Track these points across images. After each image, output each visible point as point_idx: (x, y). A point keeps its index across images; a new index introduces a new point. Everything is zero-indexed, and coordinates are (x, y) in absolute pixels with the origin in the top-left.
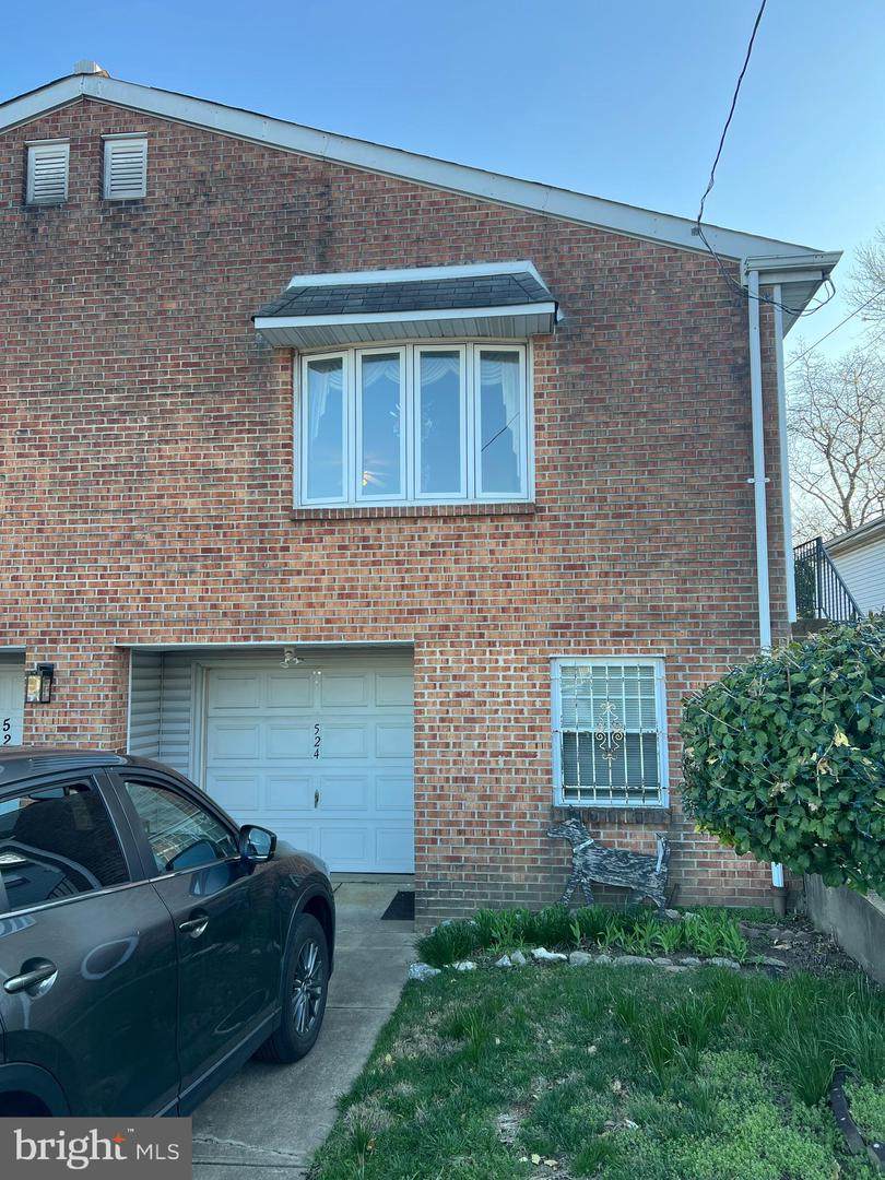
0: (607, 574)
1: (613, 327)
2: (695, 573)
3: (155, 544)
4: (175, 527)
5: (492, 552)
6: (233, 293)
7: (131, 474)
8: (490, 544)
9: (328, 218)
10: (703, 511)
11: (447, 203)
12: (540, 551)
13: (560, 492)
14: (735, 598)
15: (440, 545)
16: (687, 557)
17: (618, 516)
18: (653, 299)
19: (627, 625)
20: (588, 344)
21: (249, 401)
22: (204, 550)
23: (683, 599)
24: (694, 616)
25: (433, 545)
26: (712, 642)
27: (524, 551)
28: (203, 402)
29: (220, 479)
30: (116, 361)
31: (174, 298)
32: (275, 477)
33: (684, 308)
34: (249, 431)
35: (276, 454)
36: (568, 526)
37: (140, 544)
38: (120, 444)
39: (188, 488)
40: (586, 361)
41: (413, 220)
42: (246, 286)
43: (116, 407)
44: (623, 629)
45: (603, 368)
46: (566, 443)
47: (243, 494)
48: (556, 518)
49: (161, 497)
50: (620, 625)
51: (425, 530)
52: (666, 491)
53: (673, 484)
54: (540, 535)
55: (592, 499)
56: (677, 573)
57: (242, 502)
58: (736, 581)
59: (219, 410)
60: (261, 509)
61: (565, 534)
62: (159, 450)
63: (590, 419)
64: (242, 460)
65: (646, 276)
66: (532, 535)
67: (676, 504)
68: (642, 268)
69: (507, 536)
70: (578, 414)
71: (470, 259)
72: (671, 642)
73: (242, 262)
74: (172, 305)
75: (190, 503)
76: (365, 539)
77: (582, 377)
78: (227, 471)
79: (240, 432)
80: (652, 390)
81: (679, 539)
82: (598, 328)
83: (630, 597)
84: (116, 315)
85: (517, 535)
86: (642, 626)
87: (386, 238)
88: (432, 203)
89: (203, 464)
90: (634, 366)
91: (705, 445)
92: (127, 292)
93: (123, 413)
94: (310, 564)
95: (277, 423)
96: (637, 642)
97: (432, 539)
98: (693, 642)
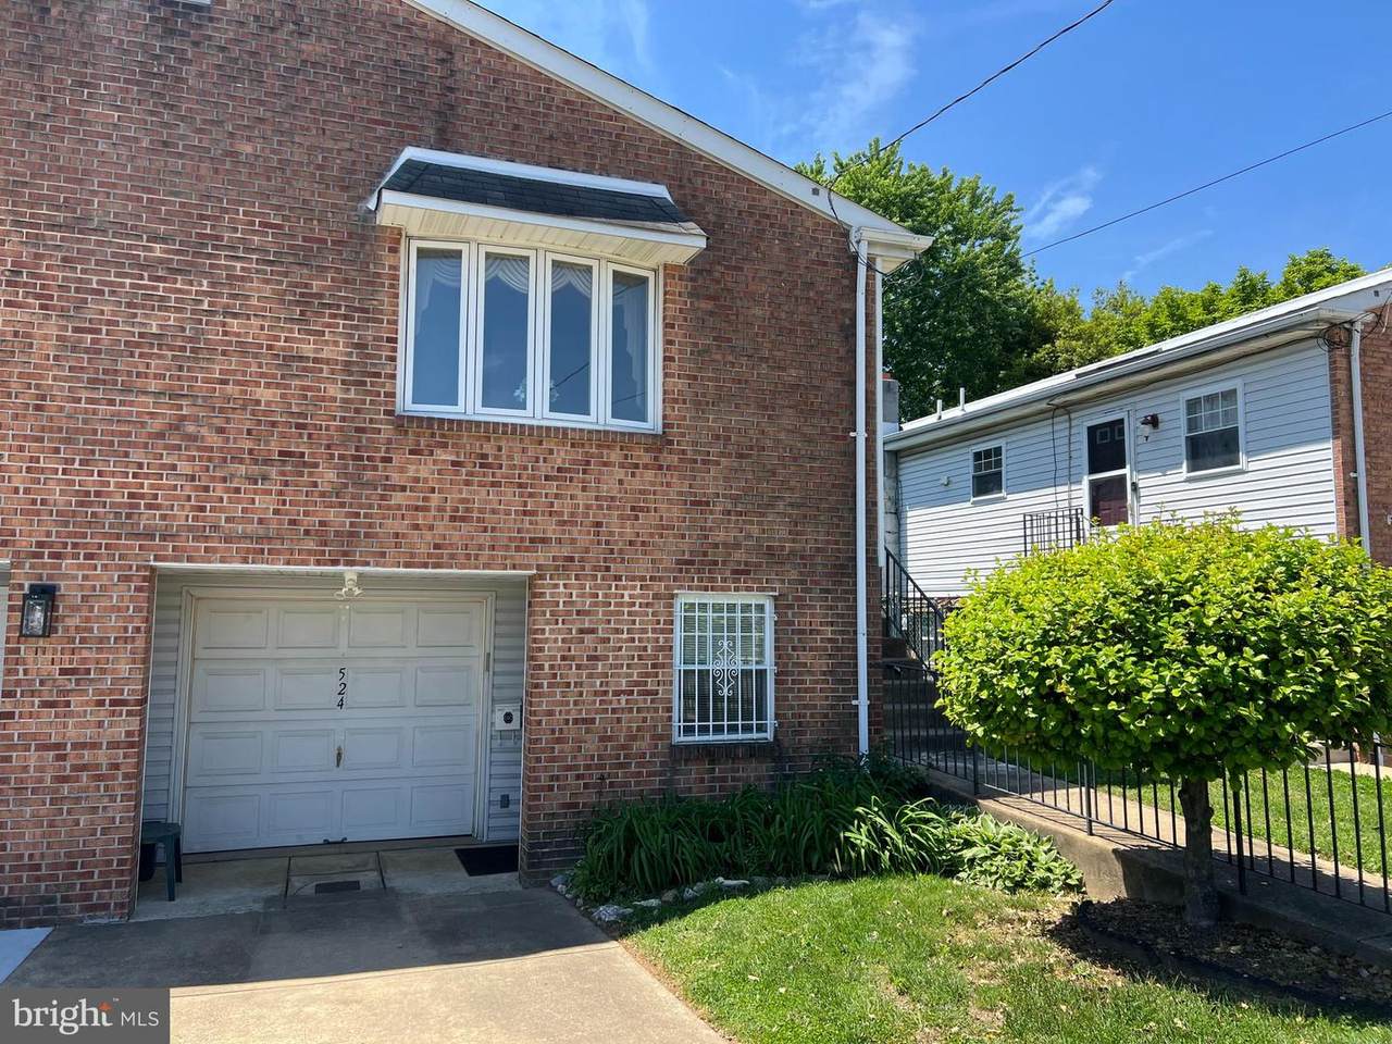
0: (729, 513)
1: (741, 269)
2: (805, 517)
3: (214, 440)
4: (243, 421)
5: (621, 482)
6: (330, 150)
7: (183, 349)
8: (619, 473)
9: (451, 90)
10: (813, 458)
12: (668, 485)
13: (688, 427)
14: (837, 543)
15: (568, 470)
16: (798, 501)
17: (741, 456)
18: (777, 249)
19: (746, 564)
20: (718, 282)
21: (346, 281)
22: (281, 453)
23: (794, 541)
24: (802, 558)
25: (559, 470)
26: (816, 583)
27: (653, 484)
28: (286, 274)
29: (305, 369)
30: (163, 202)
31: (249, 139)
32: (378, 375)
33: (803, 262)
34: (346, 317)
35: (379, 348)
36: (695, 461)
37: (193, 438)
38: (167, 309)
39: (262, 375)
40: (715, 298)
41: (545, 115)
42: (347, 145)
43: (161, 261)
44: (742, 567)
45: (731, 308)
46: (695, 378)
47: (335, 390)
48: (684, 452)
49: (225, 382)
50: (739, 563)
51: (551, 452)
52: (782, 436)
53: (789, 431)
54: (668, 468)
55: (718, 437)
56: (790, 516)
57: (334, 399)
58: (838, 526)
59: (306, 286)
60: (357, 411)
61: (693, 470)
62: (224, 325)
63: (719, 357)
64: (336, 349)
65: (772, 225)
66: (660, 468)
67: (791, 450)
68: (768, 217)
69: (636, 466)
70: (707, 350)
71: (605, 171)
72: (783, 581)
73: (342, 116)
74: (247, 149)
75: (264, 394)
76: (484, 456)
77: (711, 313)
78: (316, 360)
79: (334, 316)
80: (773, 337)
81: (792, 483)
82: (727, 267)
83: (749, 537)
84: (165, 144)
85: (646, 467)
86: (760, 565)
87: (516, 127)
88: (567, 102)
89: (283, 349)
90: (757, 311)
91: (816, 396)
92: (183, 118)
93: (179, 271)
94: (417, 480)
95: (381, 312)
96: (754, 580)
97: (559, 463)
98: (802, 582)
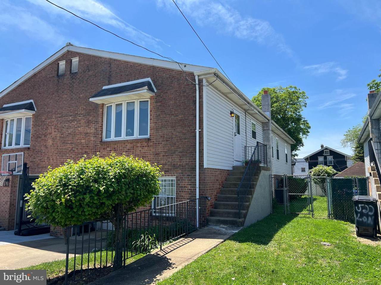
0: (164, 156)
1: (167, 93)
2: (183, 155)
3: (76, 151)
4: (80, 147)
5: (140, 151)
6: (92, 92)
7: (73, 135)
8: (140, 149)
10: (185, 139)
11: (133, 66)
12: (150, 150)
13: (155, 135)
14: (192, 162)
15: (130, 149)
16: (181, 151)
17: (167, 141)
18: (176, 85)
19: (168, 169)
20: (162, 97)
21: (94, 117)
22: (85, 152)
23: (180, 162)
24: (182, 166)
25: (128, 149)
26: (186, 173)
27: (147, 150)
28: (86, 118)
29: (88, 135)
30: (71, 109)
31: (82, 94)
32: (98, 134)
33: (183, 86)
34: (94, 124)
35: (99, 129)
36: (156, 144)
37: (74, 151)
38: (71, 128)
39: (83, 137)
40: (161, 102)
41: (127, 70)
42: (95, 90)
43: (71, 120)
45: (165, 103)
46: (156, 123)
47: (92, 139)
48: (154, 142)
49: (78, 140)
50: (166, 169)
51: (127, 145)
52: (178, 134)
53: (179, 132)
54: (150, 146)
55: (161, 137)
56: (179, 155)
57: (92, 140)
58: (192, 157)
59: (89, 119)
60: (95, 142)
61: (156, 146)
62: (78, 129)
63: (162, 116)
64: (93, 131)
65: (175, 79)
67: (180, 137)
68: (174, 77)
69: (143, 146)
70: (159, 115)
72: (177, 173)
73: (94, 84)
74: (81, 96)
75: (83, 141)
76: (115, 148)
77: (160, 106)
78: (90, 133)
79: (92, 124)
80: (175, 108)
81: (180, 146)
82: (164, 93)
83: (169, 162)
84: (72, 99)
85: (145, 146)
86: (171, 169)
87: (121, 75)
89: (85, 132)
90: (171, 102)
91: (186, 122)
92: (74, 93)
93: (72, 121)
94: (104, 155)
95: (99, 121)
96: (171, 173)
98: (182, 173)
